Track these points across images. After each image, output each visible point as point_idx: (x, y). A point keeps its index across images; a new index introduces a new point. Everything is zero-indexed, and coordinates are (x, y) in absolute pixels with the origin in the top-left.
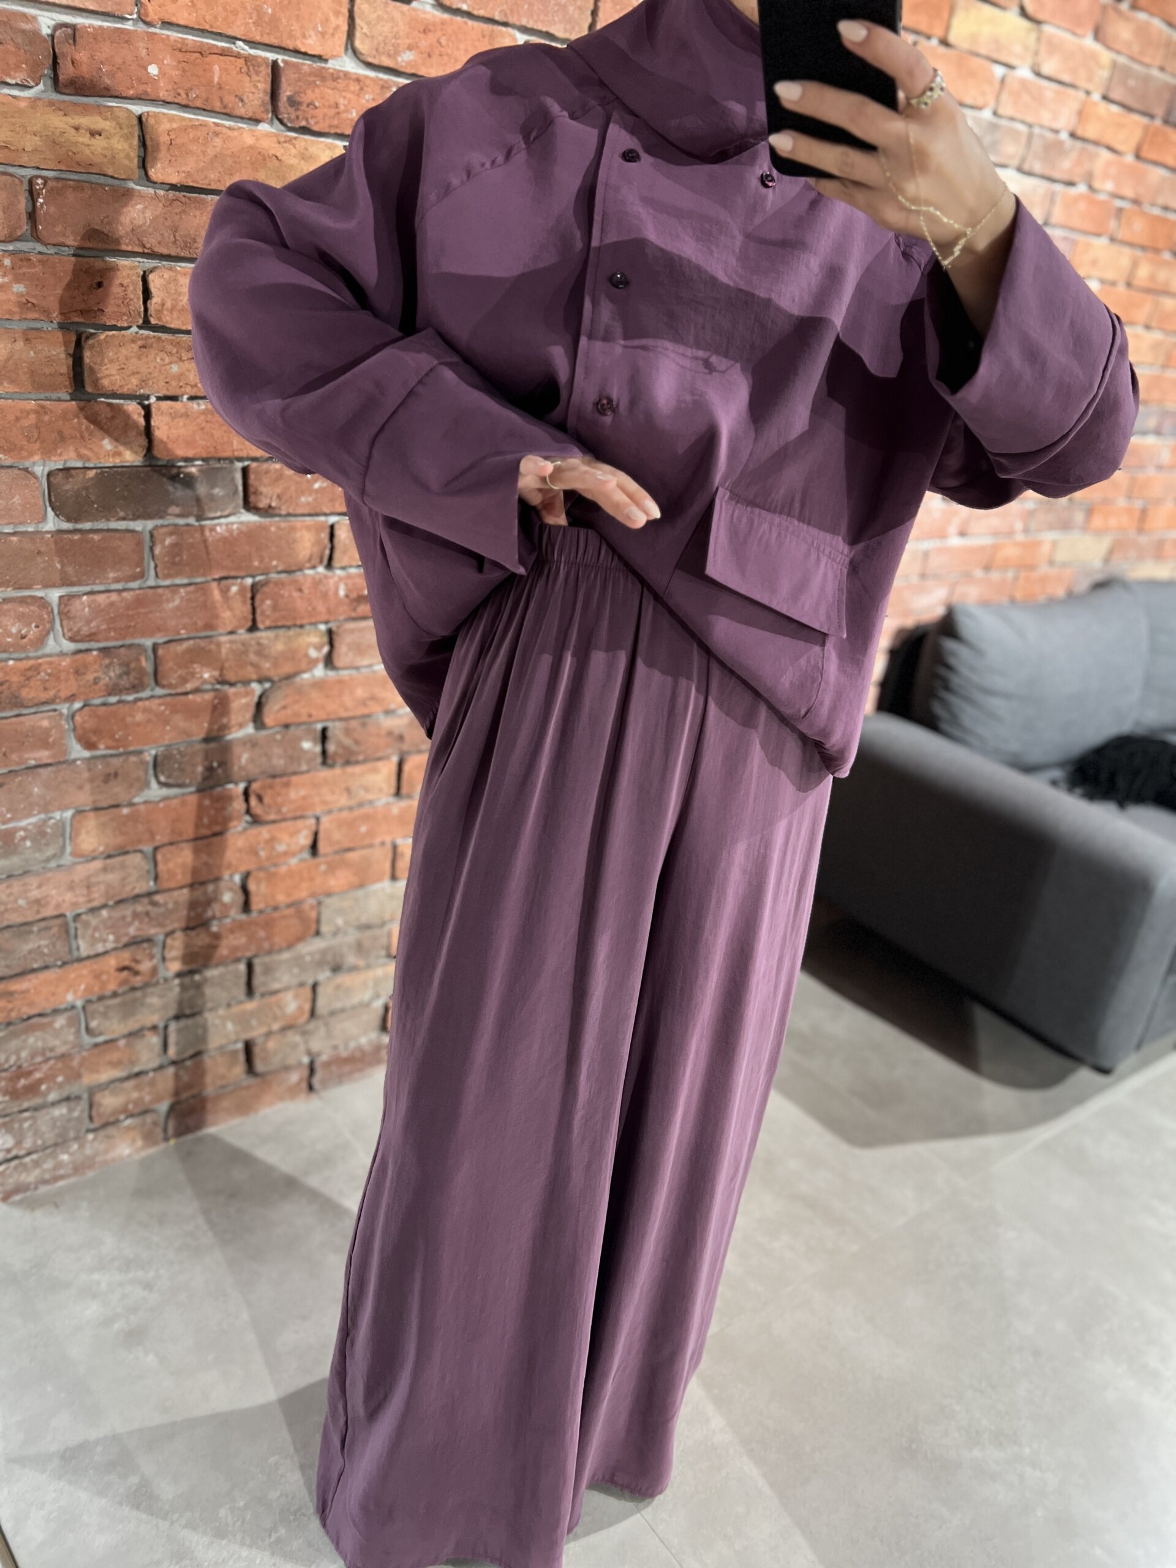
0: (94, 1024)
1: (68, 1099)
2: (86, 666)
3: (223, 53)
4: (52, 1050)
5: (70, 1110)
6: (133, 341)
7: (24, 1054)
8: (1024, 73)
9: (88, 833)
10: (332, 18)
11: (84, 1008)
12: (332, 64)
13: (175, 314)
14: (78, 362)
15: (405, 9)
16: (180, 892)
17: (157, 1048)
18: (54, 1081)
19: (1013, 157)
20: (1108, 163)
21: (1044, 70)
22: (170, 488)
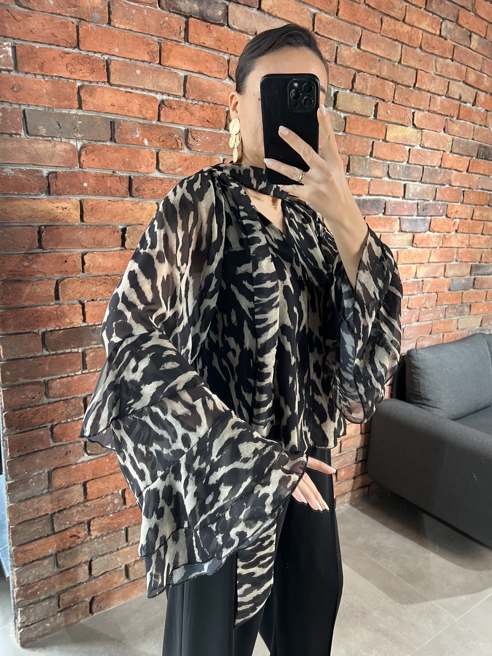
0: (60, 563)
1: (50, 597)
2: (58, 407)
3: (111, 176)
4: (42, 575)
5: (50, 603)
6: (78, 281)
7: (30, 578)
8: (418, 147)
9: (58, 477)
10: (150, 160)
11: (56, 555)
12: (150, 175)
13: (94, 269)
14: (57, 290)
15: (178, 154)
16: (97, 500)
17: (88, 571)
18: (43, 590)
19: (417, 178)
20: (456, 176)
21: (426, 146)
22: (92, 334)
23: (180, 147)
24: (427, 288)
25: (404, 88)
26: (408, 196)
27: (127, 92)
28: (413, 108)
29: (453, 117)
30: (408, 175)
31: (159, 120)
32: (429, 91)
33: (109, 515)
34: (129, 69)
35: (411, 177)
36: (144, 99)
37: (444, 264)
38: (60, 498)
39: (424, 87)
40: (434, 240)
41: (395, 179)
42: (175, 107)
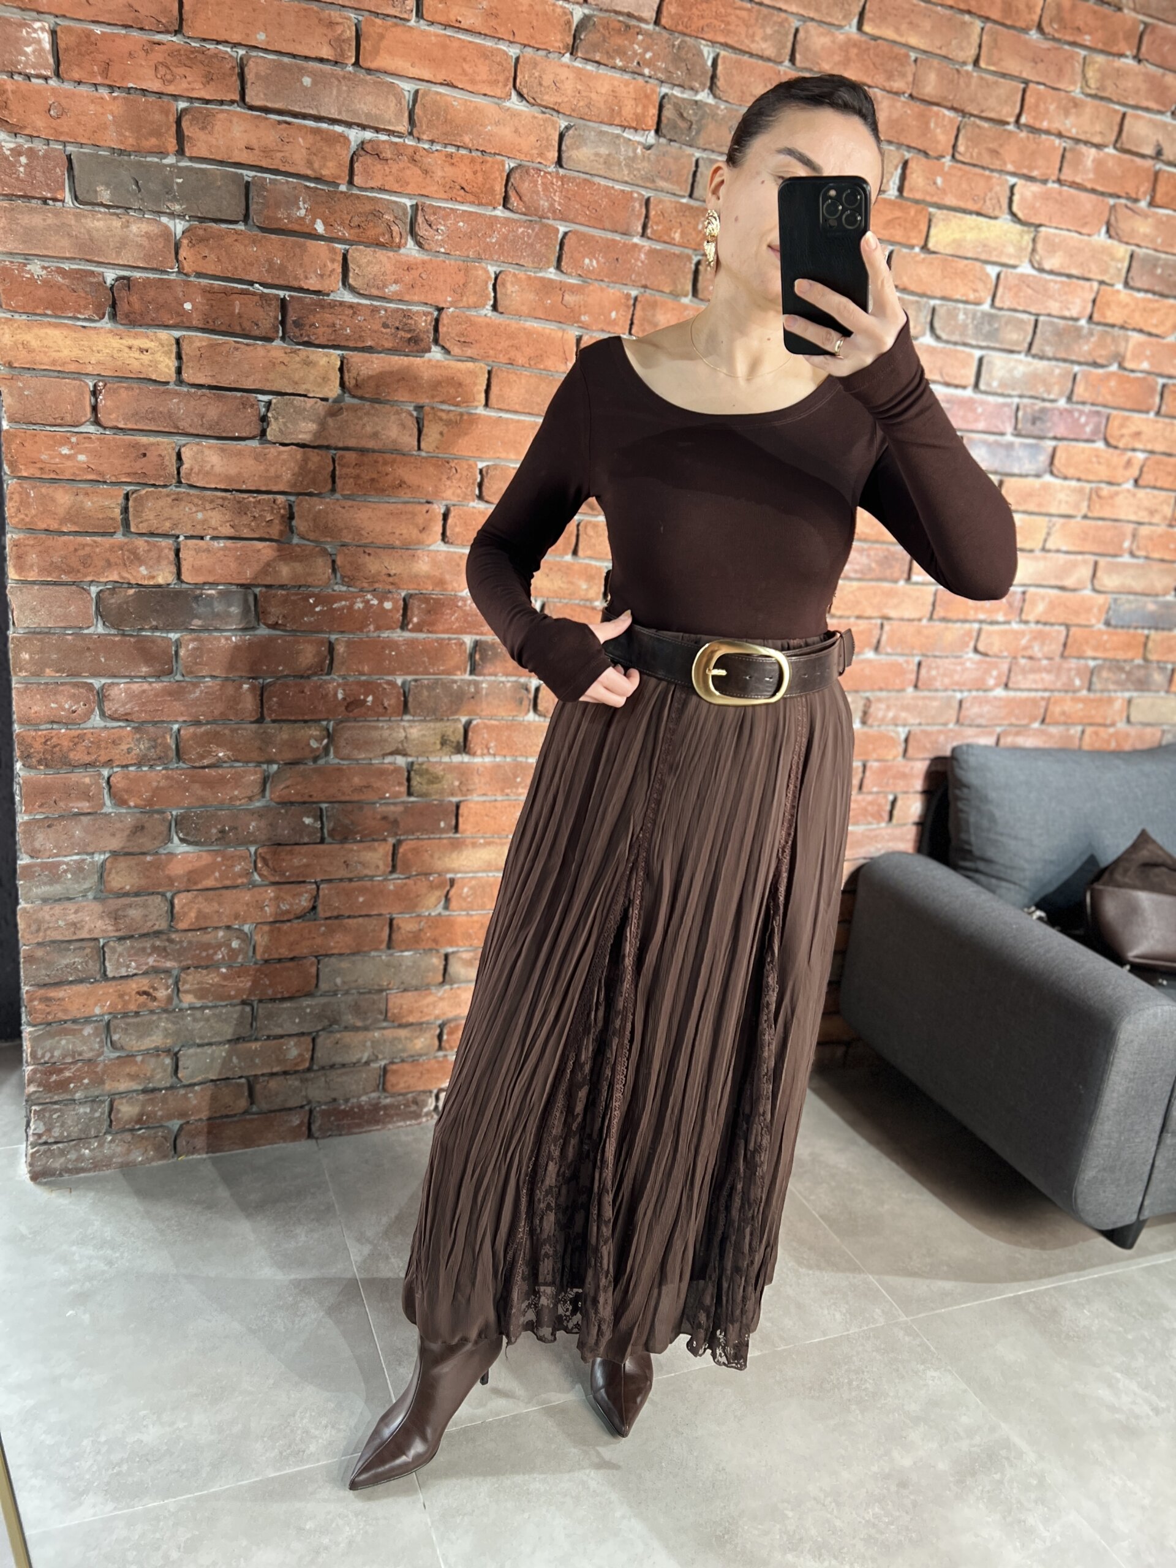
1: (93, 1100)
2: (120, 738)
3: (243, 292)
5: (93, 1111)
6: (168, 495)
7: (57, 1053)
9: (117, 873)
12: (331, 297)
13: (201, 476)
14: (125, 510)
15: (391, 254)
16: (194, 933)
17: (170, 1069)
18: (81, 1081)
19: (1017, 343)
20: (1141, 345)
21: (1047, 266)
22: (194, 605)
23: (397, 240)
24: (1038, 610)
25: (986, 125)
26: (988, 384)
27: (279, 122)
28: (1014, 174)
29: (1136, 200)
30: (992, 335)
31: (351, 182)
32: (1060, 135)
33: (218, 968)
34: (287, 74)
35: (997, 341)
36: (319, 138)
37: (1092, 558)
38: (120, 913)
39: (1045, 125)
40: (1062, 496)
41: (955, 343)
42: (389, 156)
